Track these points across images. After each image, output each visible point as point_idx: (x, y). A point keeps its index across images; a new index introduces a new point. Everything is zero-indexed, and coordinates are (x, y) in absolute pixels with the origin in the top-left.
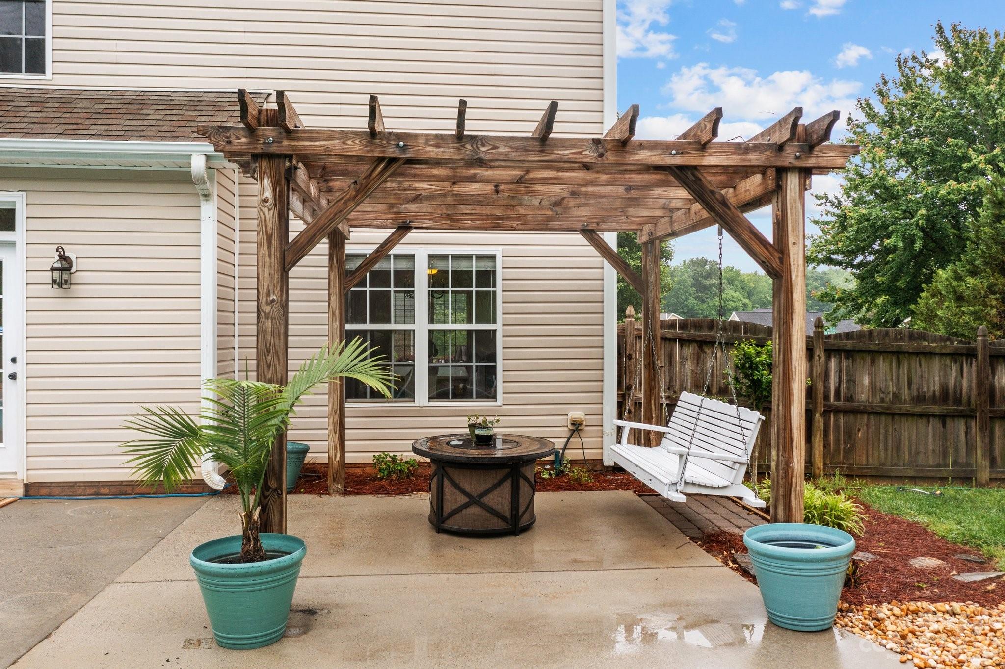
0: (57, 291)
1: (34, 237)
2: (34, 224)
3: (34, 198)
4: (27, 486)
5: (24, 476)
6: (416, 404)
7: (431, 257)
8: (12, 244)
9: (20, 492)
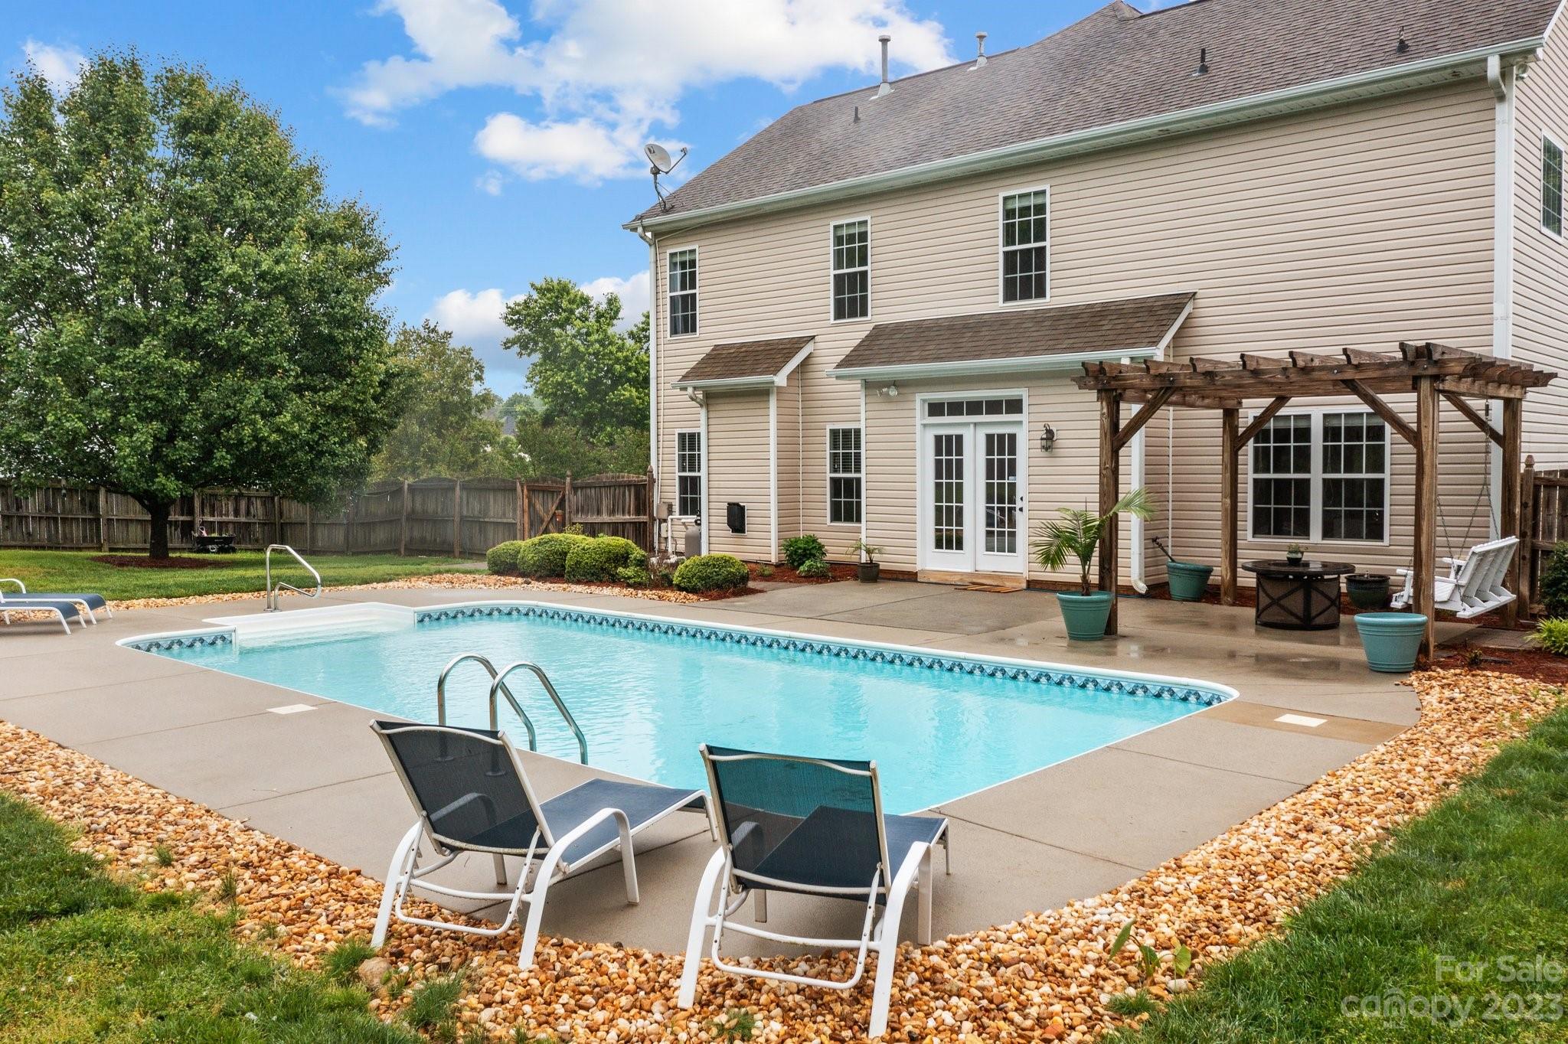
0: (1044, 453)
1: (1033, 417)
2: (1033, 409)
3: (1034, 391)
4: (1028, 582)
5: (1026, 575)
6: (1311, 541)
7: (1326, 416)
8: (1020, 423)
9: (1024, 585)
